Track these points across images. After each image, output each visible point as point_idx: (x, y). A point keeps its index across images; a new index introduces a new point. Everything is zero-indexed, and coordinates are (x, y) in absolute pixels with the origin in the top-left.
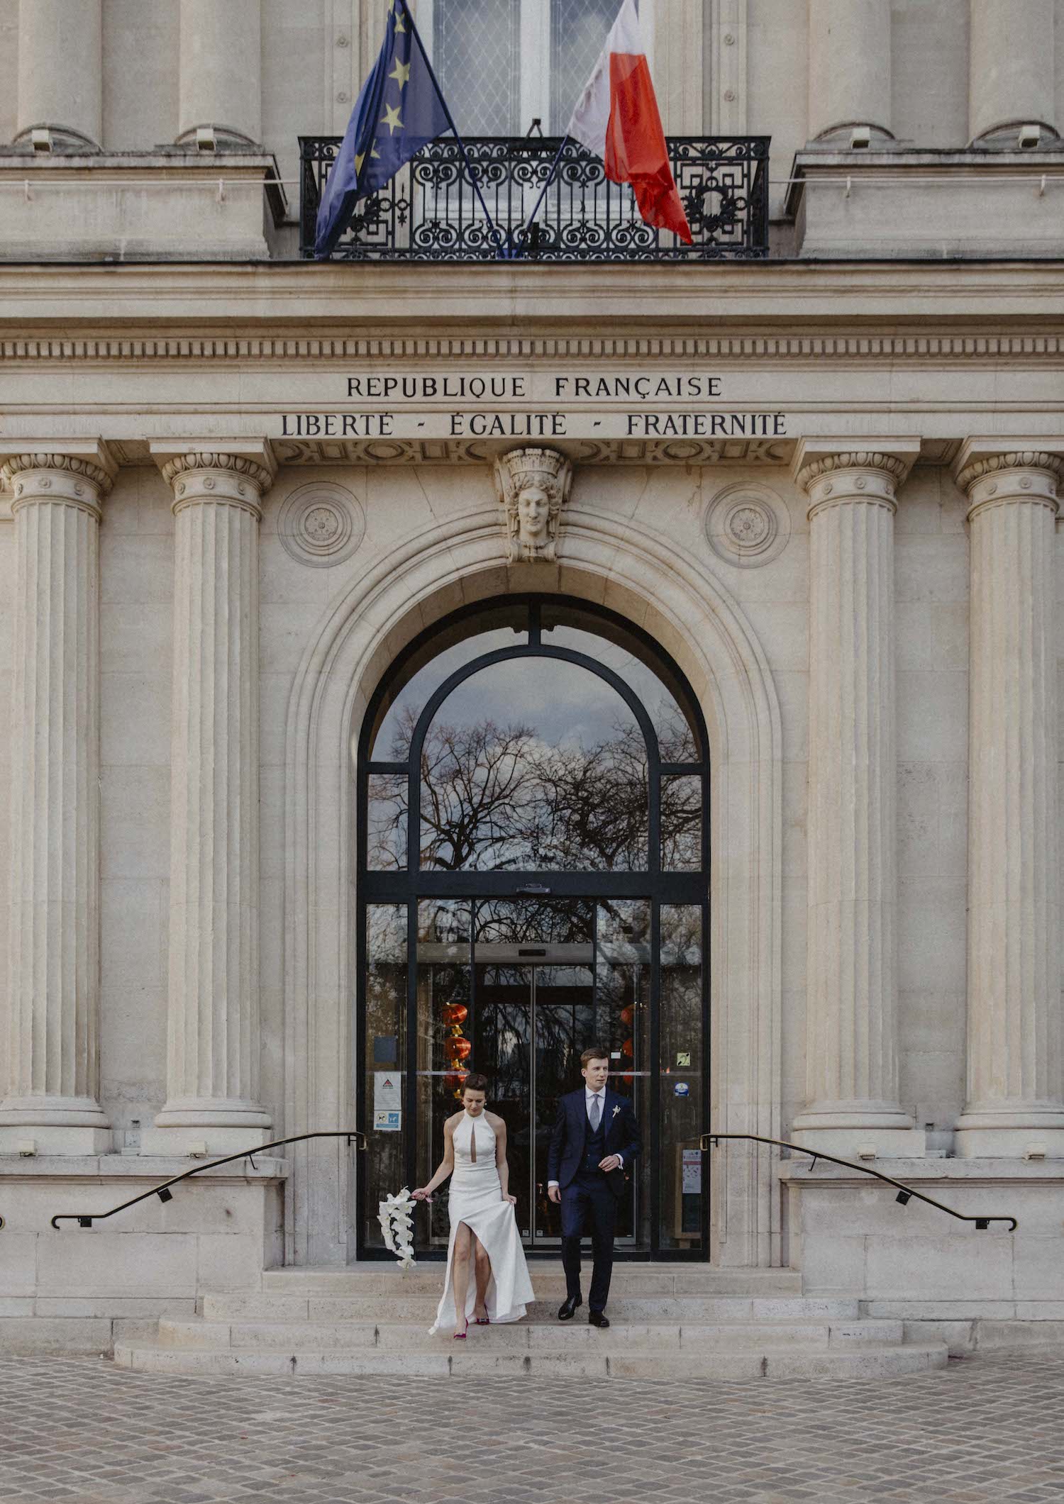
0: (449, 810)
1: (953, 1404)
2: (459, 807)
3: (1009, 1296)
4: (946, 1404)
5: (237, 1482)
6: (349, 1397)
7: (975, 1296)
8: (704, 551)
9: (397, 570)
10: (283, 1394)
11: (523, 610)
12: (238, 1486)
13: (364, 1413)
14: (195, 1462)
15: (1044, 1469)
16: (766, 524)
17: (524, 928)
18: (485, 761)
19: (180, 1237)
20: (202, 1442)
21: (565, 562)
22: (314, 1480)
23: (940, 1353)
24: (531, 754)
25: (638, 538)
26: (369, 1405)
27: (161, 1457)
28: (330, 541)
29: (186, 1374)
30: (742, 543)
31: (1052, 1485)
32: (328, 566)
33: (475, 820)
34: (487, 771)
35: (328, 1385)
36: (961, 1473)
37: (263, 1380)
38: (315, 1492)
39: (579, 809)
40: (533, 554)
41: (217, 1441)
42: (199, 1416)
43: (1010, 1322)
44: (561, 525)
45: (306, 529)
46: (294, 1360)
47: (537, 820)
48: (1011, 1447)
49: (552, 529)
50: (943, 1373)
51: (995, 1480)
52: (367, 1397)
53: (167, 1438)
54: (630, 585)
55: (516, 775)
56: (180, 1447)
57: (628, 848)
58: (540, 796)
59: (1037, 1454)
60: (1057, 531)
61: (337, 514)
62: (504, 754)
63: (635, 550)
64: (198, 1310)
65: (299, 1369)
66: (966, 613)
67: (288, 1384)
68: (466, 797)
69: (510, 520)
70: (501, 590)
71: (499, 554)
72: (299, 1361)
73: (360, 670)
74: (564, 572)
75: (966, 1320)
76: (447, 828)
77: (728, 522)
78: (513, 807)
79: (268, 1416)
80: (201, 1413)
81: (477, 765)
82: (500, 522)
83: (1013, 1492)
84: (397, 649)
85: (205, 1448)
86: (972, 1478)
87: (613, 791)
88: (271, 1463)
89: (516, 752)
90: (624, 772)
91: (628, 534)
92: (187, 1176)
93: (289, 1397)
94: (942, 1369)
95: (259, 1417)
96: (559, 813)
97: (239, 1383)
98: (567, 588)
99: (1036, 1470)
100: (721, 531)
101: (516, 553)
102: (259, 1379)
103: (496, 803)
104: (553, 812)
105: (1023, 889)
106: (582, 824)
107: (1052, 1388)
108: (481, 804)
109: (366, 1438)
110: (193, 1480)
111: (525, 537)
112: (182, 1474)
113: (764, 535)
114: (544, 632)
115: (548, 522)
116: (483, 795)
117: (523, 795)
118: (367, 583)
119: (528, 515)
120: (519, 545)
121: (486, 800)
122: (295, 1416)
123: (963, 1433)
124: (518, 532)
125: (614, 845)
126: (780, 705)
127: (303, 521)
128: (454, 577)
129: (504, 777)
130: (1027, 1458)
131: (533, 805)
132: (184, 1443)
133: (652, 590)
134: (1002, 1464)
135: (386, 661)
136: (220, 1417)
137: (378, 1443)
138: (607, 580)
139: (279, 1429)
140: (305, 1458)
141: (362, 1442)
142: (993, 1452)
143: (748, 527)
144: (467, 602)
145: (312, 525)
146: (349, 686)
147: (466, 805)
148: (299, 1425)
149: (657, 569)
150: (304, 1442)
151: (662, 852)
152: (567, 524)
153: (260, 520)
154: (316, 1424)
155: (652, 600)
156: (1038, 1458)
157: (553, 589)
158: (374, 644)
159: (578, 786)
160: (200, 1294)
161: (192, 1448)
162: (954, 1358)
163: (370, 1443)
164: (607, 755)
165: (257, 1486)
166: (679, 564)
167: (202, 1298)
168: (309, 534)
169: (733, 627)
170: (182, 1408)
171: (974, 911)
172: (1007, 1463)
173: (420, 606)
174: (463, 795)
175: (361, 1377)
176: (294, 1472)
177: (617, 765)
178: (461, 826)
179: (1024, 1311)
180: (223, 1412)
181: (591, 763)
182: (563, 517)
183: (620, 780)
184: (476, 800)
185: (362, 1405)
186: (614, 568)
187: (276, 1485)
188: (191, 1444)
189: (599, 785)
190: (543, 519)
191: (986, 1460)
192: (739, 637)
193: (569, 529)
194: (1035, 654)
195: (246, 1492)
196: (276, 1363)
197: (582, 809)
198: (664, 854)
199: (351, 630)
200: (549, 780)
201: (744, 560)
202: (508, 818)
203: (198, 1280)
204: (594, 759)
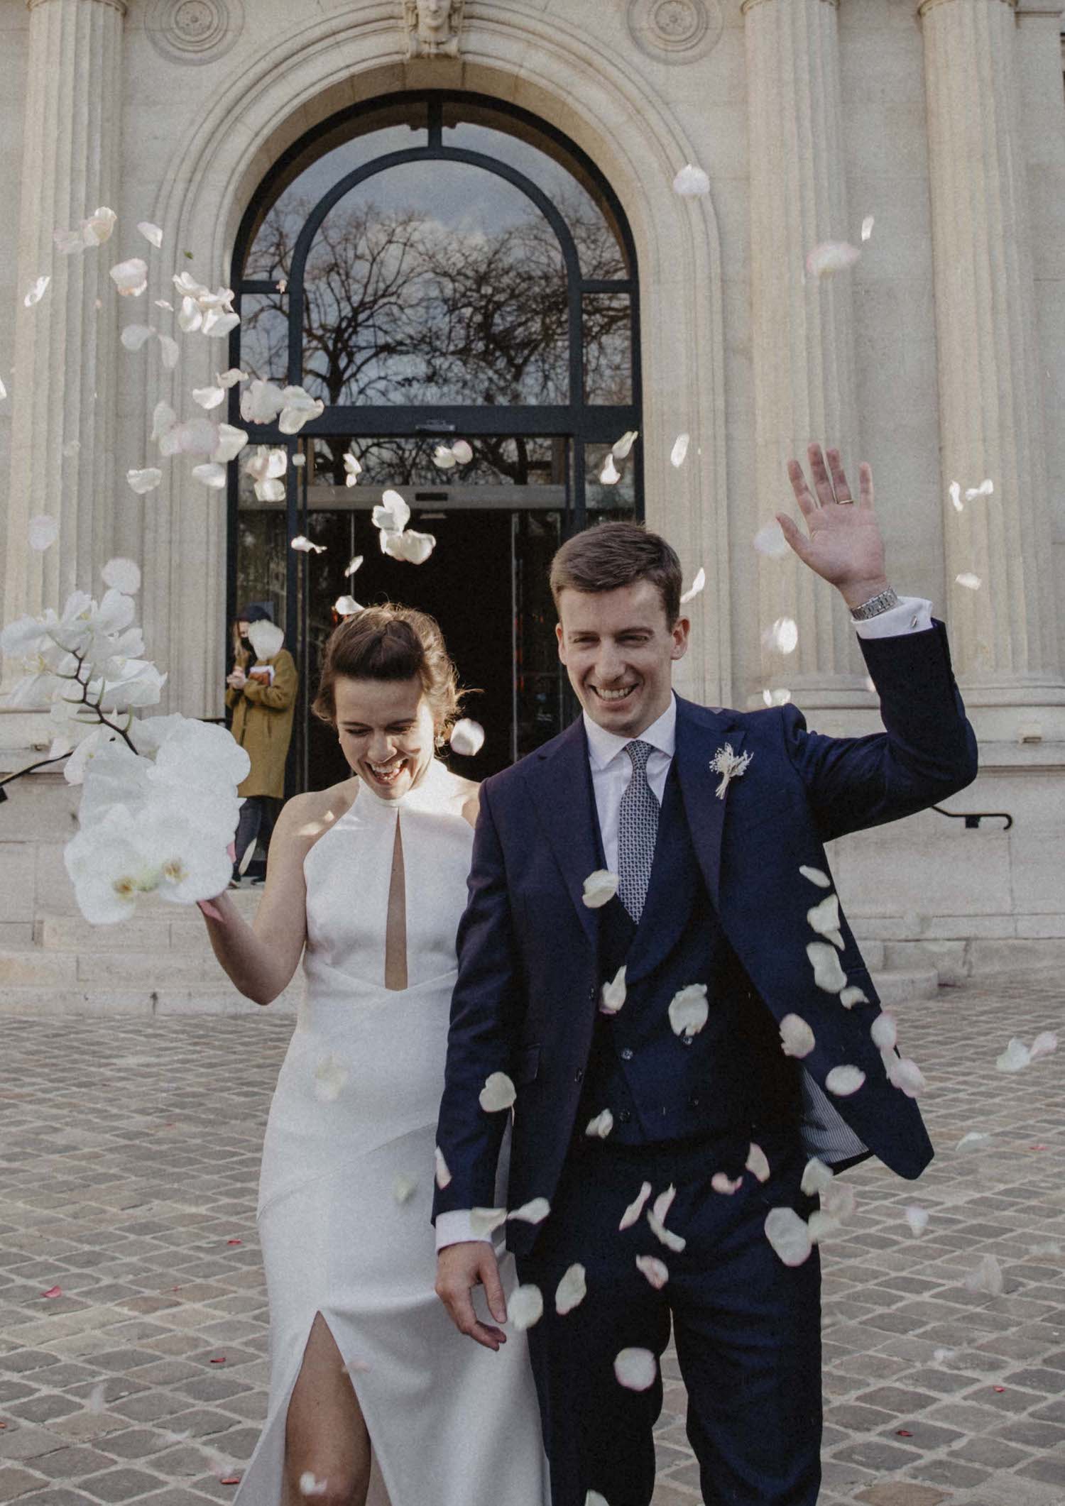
0: (322, 310)
1: (940, 1038)
2: (335, 306)
3: (1007, 908)
4: (931, 1038)
5: (106, 1132)
6: (224, 1040)
7: (970, 910)
8: (626, 45)
9: (279, 68)
10: (146, 1036)
11: (421, 108)
12: (107, 1136)
13: (244, 1057)
14: (54, 1111)
15: (1038, 1105)
16: (695, 17)
17: (414, 453)
18: (367, 252)
19: (19, 847)
20: (58, 1089)
21: (469, 58)
22: (194, 1129)
23: (928, 980)
24: (424, 243)
25: (550, 31)
26: (248, 1049)
27: (14, 1106)
28: (205, 36)
29: (25, 1014)
30: (668, 37)
31: (1046, 1121)
32: (202, 62)
33: (354, 322)
34: (367, 265)
35: (196, 1026)
36: (943, 1112)
37: (118, 1021)
38: (198, 1141)
39: (481, 307)
40: (433, 50)
41: (74, 1089)
42: (47, 1061)
43: (1011, 942)
44: (465, 18)
45: (177, 23)
46: (154, 996)
47: (429, 324)
48: (1003, 1083)
49: (454, 23)
50: (932, 1004)
51: (982, 1118)
52: (247, 1039)
53: (16, 1086)
54: (543, 83)
55: (405, 267)
56: (32, 1095)
57: (542, 355)
58: (434, 293)
59: (1031, 1090)
60: (1018, 25)
61: (213, 8)
62: (390, 242)
63: (550, 47)
64: (36, 938)
65: (161, 1008)
66: (923, 115)
67: (150, 1026)
68: (343, 294)
69: (407, 14)
70: (396, 87)
71: (397, 49)
72: (161, 1000)
73: (236, 177)
74: (468, 68)
75: (958, 939)
76: (320, 332)
77: (652, 17)
78: (401, 308)
79: (131, 1061)
80: (50, 1058)
81: (357, 257)
82: (395, 15)
83: (999, 1130)
84: (277, 153)
85: (62, 1096)
86: (953, 1116)
87: (524, 285)
88: (143, 1112)
89: (405, 241)
90: (537, 263)
91: (540, 27)
92: (26, 773)
93: (153, 1040)
94: (929, 999)
95: (119, 1062)
96: (457, 312)
97: (90, 1025)
98: (472, 85)
99: (1028, 1106)
100: (644, 24)
101: (415, 48)
102: (114, 1020)
103: (381, 302)
104: (451, 311)
105: (1002, 426)
106: (486, 325)
107: (1058, 1017)
108: (362, 303)
109: (249, 1084)
110: (56, 1130)
111: (424, 32)
112: (40, 1123)
113: (692, 30)
114: (445, 130)
115: (450, 16)
116: (365, 293)
117: (413, 292)
118: (245, 81)
119: (428, 8)
120: (417, 40)
121: (368, 299)
122: (162, 1060)
123: (950, 1069)
124: (416, 26)
125: (526, 352)
126: (717, 214)
127: (174, 13)
128: (344, 74)
129: (390, 271)
130: (1020, 1093)
131: (424, 304)
132: (36, 1090)
133: (569, 89)
134: (991, 1101)
135: (266, 166)
136: (75, 1062)
137: (264, 1089)
138: (517, 77)
139: (144, 1076)
140: (182, 1106)
141: (245, 1089)
142: (983, 1089)
143: (675, 20)
144: (358, 100)
145: (184, 19)
146: (223, 196)
147: (344, 304)
148: (168, 1070)
149: (575, 67)
150: (178, 1089)
151: (585, 359)
152: (472, 17)
153: (125, 14)
154: (190, 1070)
155: (570, 100)
156: (1034, 1093)
157: (456, 85)
158: (253, 149)
159: (482, 279)
160: (38, 917)
161: (48, 1096)
162: (945, 986)
163: (256, 1090)
164: (514, 242)
165: (129, 1136)
166: (597, 60)
167: (41, 922)
168: (181, 28)
169: (661, 130)
170: (27, 1053)
171: (948, 452)
172: (997, 1100)
173: (305, 108)
174: (340, 292)
175: (235, 1017)
176: (170, 1121)
177: (529, 254)
178: (339, 331)
179: (1025, 927)
180: (76, 1056)
181: (496, 253)
182: (466, 9)
183: (533, 274)
184: (356, 299)
185: (241, 1048)
186: (525, 64)
187: (152, 1135)
188: (44, 1091)
189: (506, 280)
190: (445, 13)
191: (972, 1097)
192: (666, 139)
193: (476, 22)
194: (1001, 161)
195: (117, 1142)
196: (130, 1001)
197: (486, 307)
198: (588, 360)
199: (227, 134)
200: (446, 274)
201: (673, 56)
202: (395, 321)
203: (36, 900)
204: (501, 248)
